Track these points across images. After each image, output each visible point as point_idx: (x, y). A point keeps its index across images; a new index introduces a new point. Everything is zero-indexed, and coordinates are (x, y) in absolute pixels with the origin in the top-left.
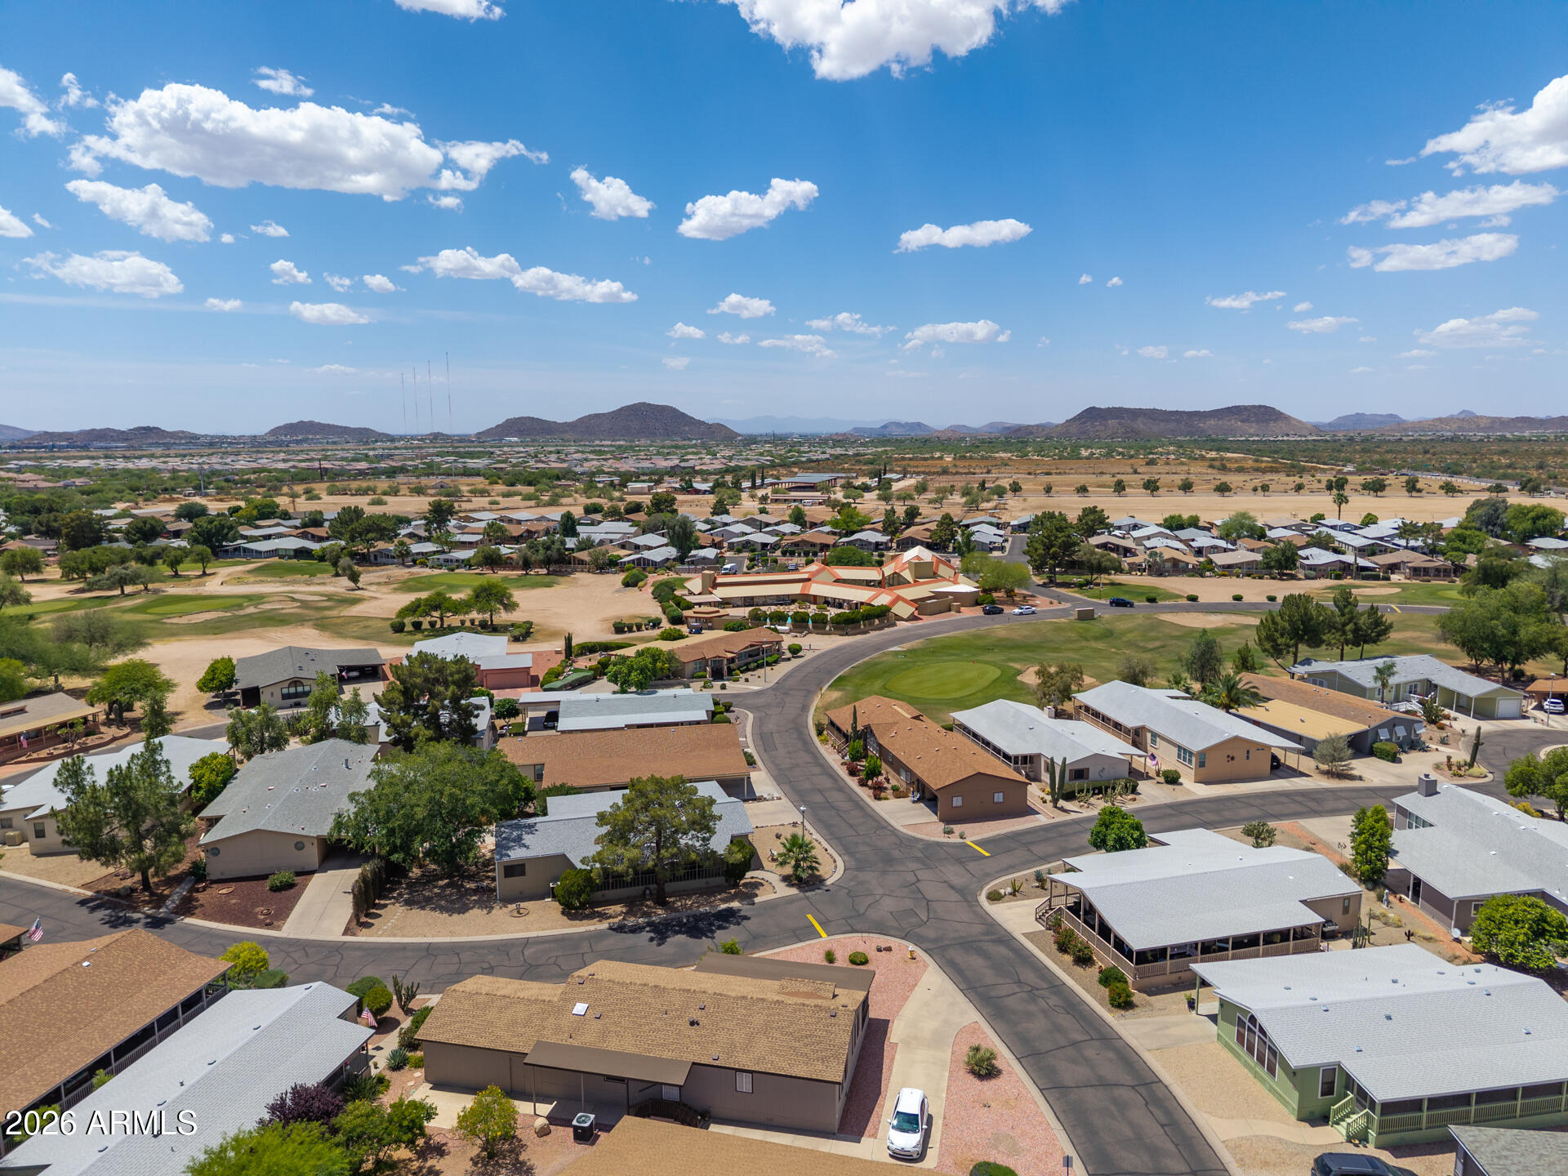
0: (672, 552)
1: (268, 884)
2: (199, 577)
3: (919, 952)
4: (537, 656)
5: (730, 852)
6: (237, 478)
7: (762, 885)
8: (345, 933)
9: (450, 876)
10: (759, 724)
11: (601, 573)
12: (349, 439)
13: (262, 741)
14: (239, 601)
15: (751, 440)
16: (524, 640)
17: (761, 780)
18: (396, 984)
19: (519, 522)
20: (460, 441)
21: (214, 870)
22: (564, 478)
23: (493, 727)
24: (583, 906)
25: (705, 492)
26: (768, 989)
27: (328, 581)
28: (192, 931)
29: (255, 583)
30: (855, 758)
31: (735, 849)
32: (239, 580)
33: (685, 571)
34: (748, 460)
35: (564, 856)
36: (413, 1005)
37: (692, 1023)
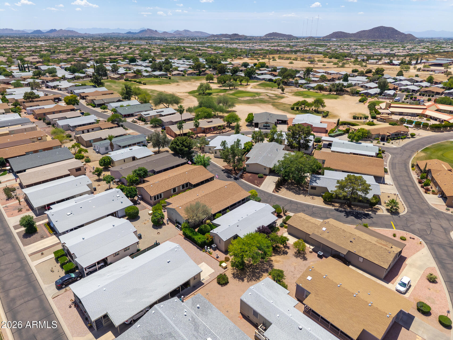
0: (378, 91)
1: (258, 176)
2: (246, 85)
3: (423, 242)
4: (329, 123)
5: (372, 199)
6: (256, 52)
7: (380, 210)
8: (273, 192)
9: (297, 185)
10: (392, 159)
11: (353, 96)
12: (285, 38)
13: (259, 139)
14: (255, 94)
15: (421, 41)
16: (326, 117)
17: (388, 178)
18: (283, 208)
19: (331, 74)
20: (317, 40)
21: (247, 170)
22: (348, 56)
23: (313, 145)
24: (329, 201)
25: (396, 65)
26: (373, 240)
27: (276, 90)
28: (243, 182)
29: (259, 88)
30: (422, 178)
31: (374, 199)
32: (255, 87)
33: (381, 98)
34: (417, 51)
35: (326, 188)
36: (286, 214)
37: (351, 242)
